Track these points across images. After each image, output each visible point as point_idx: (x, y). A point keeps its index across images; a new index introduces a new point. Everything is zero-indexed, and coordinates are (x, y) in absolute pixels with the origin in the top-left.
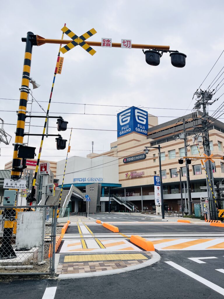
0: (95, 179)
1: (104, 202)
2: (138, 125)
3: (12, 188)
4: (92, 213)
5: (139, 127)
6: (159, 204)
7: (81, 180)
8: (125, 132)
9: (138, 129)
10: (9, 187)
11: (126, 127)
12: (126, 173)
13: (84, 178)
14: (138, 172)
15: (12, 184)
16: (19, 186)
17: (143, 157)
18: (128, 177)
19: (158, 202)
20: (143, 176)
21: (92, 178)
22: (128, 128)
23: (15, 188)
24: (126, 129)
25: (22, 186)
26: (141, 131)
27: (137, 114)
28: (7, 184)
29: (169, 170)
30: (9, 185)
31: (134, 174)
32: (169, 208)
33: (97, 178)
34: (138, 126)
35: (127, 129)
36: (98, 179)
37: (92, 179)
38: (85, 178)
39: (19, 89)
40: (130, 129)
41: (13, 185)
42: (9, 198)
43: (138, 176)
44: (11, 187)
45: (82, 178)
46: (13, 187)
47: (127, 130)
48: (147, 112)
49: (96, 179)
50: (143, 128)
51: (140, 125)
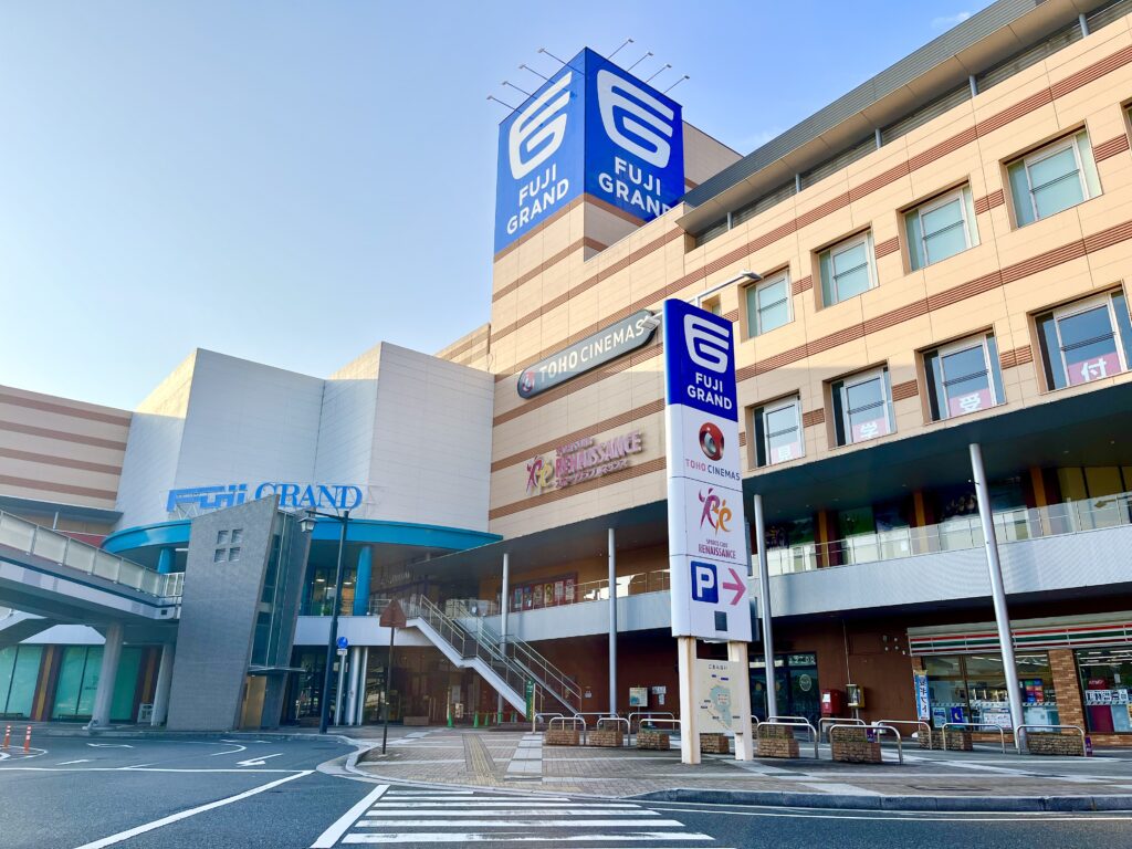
0: (309, 490)
1: (362, 648)
6: (721, 622)
7: (212, 497)
8: (534, 212)
11: (543, 181)
12: (531, 462)
13: (232, 488)
14: (603, 438)
17: (636, 331)
18: (542, 481)
21: (285, 487)
22: (558, 180)
24: (540, 196)
31: (581, 460)
32: (826, 698)
33: (324, 489)
36: (332, 491)
37: (291, 490)
38: (238, 482)
45: (222, 488)
47: (546, 196)
48: (676, 108)
49: (316, 491)
50: (649, 188)
51: (627, 167)
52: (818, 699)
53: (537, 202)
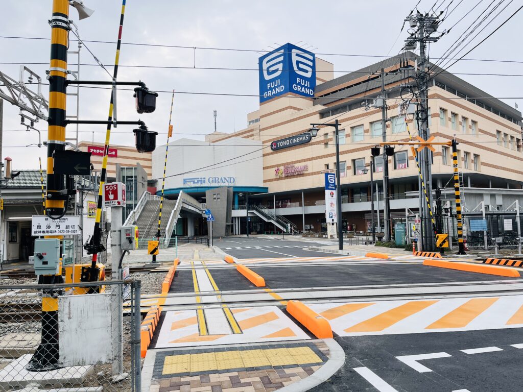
0: (221, 179)
1: (238, 217)
2: (298, 79)
3: (50, 234)
4: (218, 238)
5: (299, 84)
6: (333, 220)
7: (196, 181)
8: (273, 93)
9: (297, 86)
10: (44, 232)
11: (275, 84)
12: (276, 168)
13: (201, 178)
14: (296, 165)
15: (49, 227)
16: (65, 230)
17: (306, 138)
18: (280, 174)
19: (332, 217)
20: (305, 172)
21: (215, 178)
22: (280, 86)
23: (57, 234)
25: (70, 229)
26: (303, 90)
27: (295, 59)
28: (39, 227)
29: (351, 161)
30: (44, 228)
31: (290, 170)
32: (349, 227)
33: (225, 178)
34: (298, 81)
35: (277, 87)
36: (227, 179)
37: (217, 179)
38: (203, 177)
39: (48, 21)
40: (282, 88)
41: (53, 228)
42: (45, 254)
43: (296, 174)
44: (47, 232)
45: (198, 179)
46: (51, 232)
47: (277, 89)
48: (313, 55)
49: (223, 179)
50: (306, 85)
51: (300, 80)
52: (347, 227)
53: (274, 90)
